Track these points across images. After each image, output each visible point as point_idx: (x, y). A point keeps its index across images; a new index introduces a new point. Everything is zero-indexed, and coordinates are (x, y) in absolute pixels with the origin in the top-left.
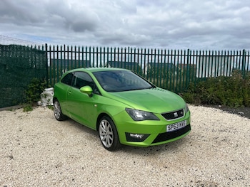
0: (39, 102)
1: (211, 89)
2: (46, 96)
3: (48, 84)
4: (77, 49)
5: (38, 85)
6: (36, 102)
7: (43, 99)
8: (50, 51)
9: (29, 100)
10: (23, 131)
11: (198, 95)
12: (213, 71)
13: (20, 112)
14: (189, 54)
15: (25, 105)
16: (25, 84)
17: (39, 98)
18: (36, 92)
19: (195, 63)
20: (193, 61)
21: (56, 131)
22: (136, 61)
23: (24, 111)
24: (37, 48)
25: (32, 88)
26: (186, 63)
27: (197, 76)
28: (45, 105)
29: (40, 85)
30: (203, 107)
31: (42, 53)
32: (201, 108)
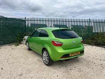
0: (22, 42)
1: (100, 38)
2: (25, 39)
3: (26, 34)
4: (38, 19)
5: (21, 35)
6: (21, 42)
7: (24, 41)
8: (27, 20)
9: (18, 41)
10: (12, 55)
11: (94, 41)
12: (101, 29)
13: (13, 46)
14: (89, 21)
15: (16, 43)
16: (16, 34)
17: (22, 40)
18: (21, 37)
19: (92, 25)
20: (92, 24)
21: (25, 56)
22: (66, 24)
23: (15, 46)
24: (22, 19)
25: (19, 36)
26: (88, 25)
27: (93, 32)
28: (24, 43)
29: (23, 35)
30: (96, 47)
31: (24, 21)
32: (94, 47)
